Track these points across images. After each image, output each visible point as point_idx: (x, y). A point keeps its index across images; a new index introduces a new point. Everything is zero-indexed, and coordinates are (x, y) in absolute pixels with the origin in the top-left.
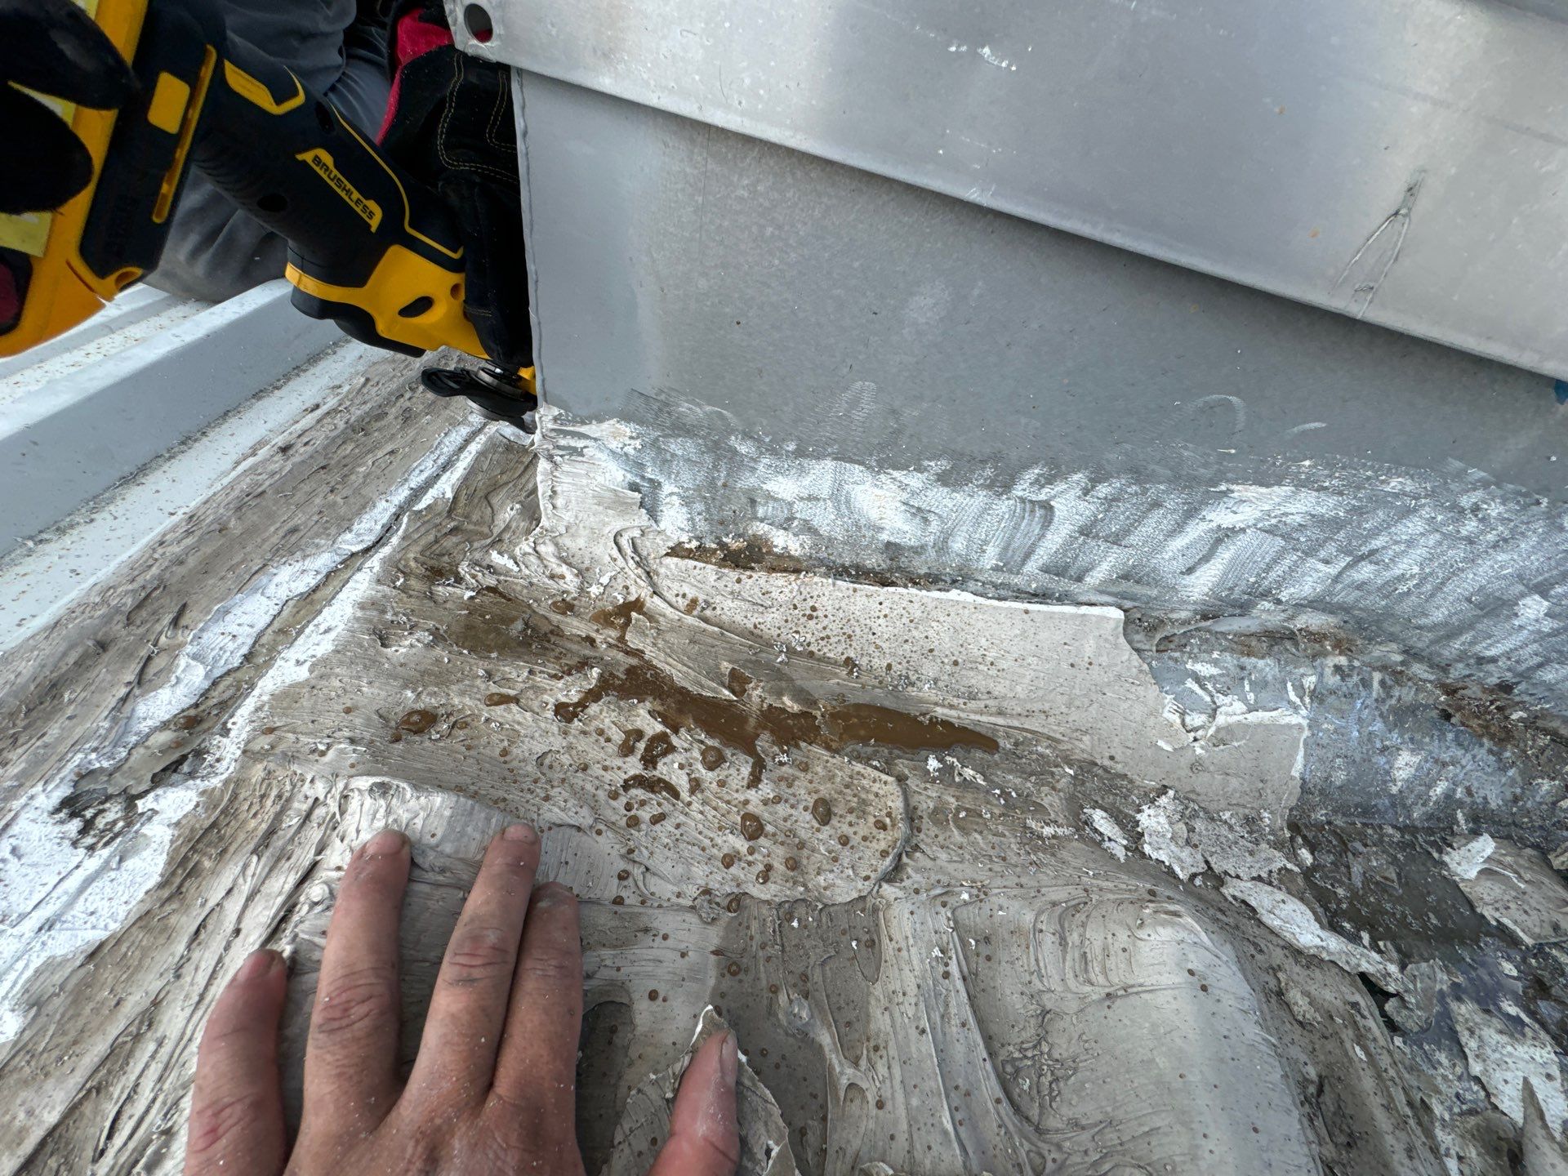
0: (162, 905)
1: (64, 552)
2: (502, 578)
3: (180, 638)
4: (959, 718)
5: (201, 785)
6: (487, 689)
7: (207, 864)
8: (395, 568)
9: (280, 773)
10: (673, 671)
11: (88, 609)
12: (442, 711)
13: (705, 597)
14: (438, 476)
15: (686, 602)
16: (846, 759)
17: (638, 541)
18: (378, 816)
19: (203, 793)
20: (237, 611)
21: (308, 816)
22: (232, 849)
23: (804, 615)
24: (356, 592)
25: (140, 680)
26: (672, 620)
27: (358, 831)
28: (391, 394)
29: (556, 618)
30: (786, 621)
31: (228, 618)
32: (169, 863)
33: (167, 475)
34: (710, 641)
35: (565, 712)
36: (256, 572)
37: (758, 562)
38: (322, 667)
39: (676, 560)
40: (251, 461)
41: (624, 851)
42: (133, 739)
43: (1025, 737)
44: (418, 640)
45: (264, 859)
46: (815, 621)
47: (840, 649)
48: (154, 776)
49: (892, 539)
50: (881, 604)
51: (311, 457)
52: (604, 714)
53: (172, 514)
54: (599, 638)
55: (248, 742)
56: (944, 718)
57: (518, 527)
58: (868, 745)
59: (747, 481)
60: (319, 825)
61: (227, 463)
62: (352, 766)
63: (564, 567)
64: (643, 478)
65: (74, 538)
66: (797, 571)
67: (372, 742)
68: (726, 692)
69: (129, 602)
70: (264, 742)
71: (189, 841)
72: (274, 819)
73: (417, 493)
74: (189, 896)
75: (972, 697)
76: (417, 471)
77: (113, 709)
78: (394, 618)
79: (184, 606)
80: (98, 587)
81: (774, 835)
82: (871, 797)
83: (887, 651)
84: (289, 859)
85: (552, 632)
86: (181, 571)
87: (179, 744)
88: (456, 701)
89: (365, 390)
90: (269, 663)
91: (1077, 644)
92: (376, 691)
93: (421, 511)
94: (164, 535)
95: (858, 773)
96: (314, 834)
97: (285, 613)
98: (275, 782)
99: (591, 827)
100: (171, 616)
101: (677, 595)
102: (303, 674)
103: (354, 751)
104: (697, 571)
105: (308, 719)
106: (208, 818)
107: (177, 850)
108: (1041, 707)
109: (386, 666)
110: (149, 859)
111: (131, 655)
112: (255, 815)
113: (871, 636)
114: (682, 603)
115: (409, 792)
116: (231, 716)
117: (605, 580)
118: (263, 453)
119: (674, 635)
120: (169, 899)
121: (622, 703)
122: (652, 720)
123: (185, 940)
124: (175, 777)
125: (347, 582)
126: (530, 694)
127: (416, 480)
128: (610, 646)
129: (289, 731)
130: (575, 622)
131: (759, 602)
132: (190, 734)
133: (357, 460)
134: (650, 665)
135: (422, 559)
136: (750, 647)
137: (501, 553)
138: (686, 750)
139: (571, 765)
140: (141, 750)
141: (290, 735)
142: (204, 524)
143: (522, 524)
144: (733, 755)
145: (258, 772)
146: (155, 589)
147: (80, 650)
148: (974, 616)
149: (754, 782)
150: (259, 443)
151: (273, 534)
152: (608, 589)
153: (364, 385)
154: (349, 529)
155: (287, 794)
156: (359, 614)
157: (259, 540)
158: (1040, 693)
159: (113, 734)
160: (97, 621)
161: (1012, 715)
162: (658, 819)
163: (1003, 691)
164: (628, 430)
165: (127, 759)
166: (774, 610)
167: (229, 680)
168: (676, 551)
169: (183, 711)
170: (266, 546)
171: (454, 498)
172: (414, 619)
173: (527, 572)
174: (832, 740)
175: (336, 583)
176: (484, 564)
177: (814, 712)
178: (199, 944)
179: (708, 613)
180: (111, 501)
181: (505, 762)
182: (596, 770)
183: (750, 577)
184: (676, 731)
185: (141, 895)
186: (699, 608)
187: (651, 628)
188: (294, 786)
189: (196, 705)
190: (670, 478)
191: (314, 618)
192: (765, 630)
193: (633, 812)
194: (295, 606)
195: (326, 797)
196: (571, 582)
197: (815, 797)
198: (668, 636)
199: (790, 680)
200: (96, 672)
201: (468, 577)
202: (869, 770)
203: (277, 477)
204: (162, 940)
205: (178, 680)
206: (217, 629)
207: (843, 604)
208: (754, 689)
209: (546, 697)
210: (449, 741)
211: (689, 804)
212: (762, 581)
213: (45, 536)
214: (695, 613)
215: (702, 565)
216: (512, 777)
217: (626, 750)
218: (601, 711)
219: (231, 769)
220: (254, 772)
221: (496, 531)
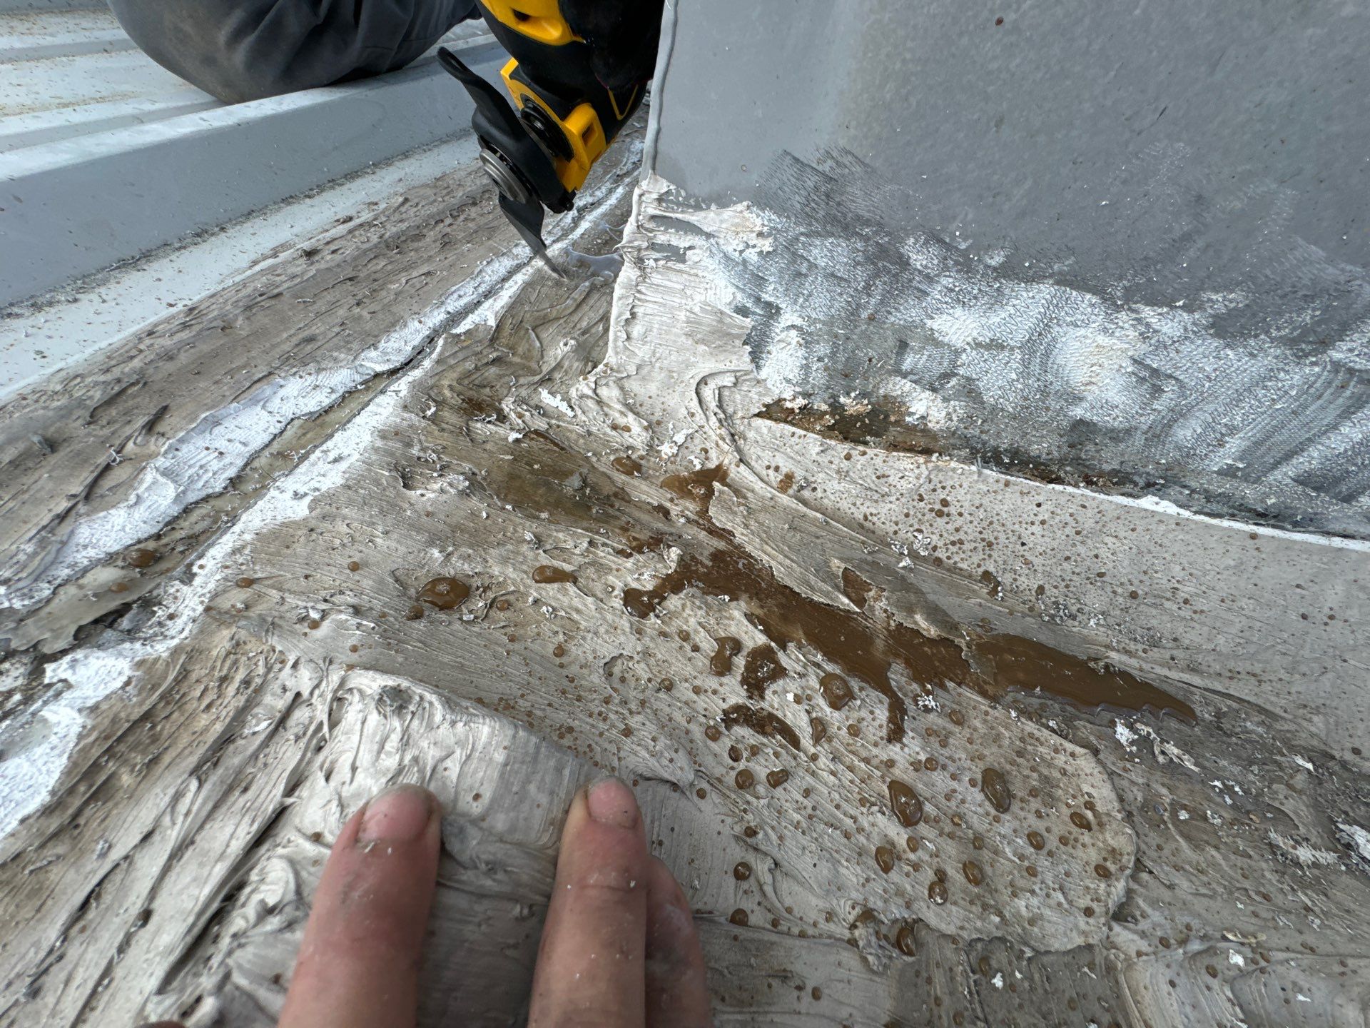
0: (42, 846)
1: (35, 330)
2: (553, 422)
3: (152, 448)
4: (1141, 670)
5: (138, 649)
6: (536, 559)
7: (126, 779)
8: (426, 394)
9: (253, 647)
10: (773, 564)
11: (43, 398)
12: (476, 582)
13: (804, 473)
14: (479, 303)
15: (780, 477)
16: (1013, 714)
17: (726, 393)
18: (388, 747)
19: (139, 664)
20: (227, 423)
21: (282, 722)
22: (167, 759)
23: (931, 510)
24: (377, 417)
25: (89, 494)
26: (763, 497)
27: (354, 769)
28: (431, 216)
29: (620, 478)
30: (907, 515)
31: (217, 430)
32: (67, 773)
33: (174, 264)
34: (813, 529)
35: (640, 604)
36: (259, 380)
37: (877, 435)
38: (326, 505)
39: (768, 422)
40: (270, 262)
41: (738, 829)
42: (64, 573)
43: (1229, 707)
44: (451, 485)
45: (207, 786)
46: (946, 519)
47: (976, 560)
48: (80, 629)
49: (1088, 416)
50: (1039, 505)
51: (338, 266)
52: (688, 611)
53: (171, 305)
54: (674, 510)
55: (215, 595)
56: (1123, 668)
57: (571, 367)
58: (1033, 696)
59: (907, 312)
60: (297, 738)
61: (243, 261)
62: (354, 649)
63: (631, 417)
64: (758, 300)
65: (50, 317)
66: (927, 452)
67: (384, 615)
68: (846, 601)
69: (97, 395)
70: (237, 598)
71: (107, 738)
72: (234, 719)
73: (455, 318)
74: (87, 835)
75: (1155, 643)
76: (455, 296)
77: (44, 527)
78: (422, 454)
79: (165, 409)
80: (63, 374)
81: (937, 820)
82: (1056, 774)
83: (1040, 569)
84: (246, 790)
85: (616, 495)
86: (170, 367)
87: (122, 587)
88: (496, 570)
89: (403, 209)
90: (259, 493)
91: (1316, 588)
92: (394, 545)
93: (459, 335)
94: (156, 325)
95: (1031, 735)
96: (288, 754)
97: (288, 434)
98: (244, 658)
99: (692, 785)
100: (146, 419)
101: (768, 467)
102: (301, 510)
103: (359, 626)
104: (795, 439)
105: (300, 572)
106: (141, 703)
107: (84, 751)
108: (1249, 668)
109: (409, 513)
110: (40, 763)
111: (86, 461)
112: (209, 707)
113: (1019, 547)
114: (775, 478)
115: (439, 712)
116: (200, 557)
117: (680, 438)
118: (283, 256)
119: (768, 516)
120: (55, 835)
121: (709, 598)
122: (751, 627)
123: (62, 918)
124: (109, 634)
125: (367, 404)
126: (591, 572)
127: (453, 305)
128: (688, 520)
129: (273, 587)
130: (644, 486)
131: (872, 486)
132: (142, 574)
133: (390, 276)
134: (739, 551)
135: (459, 388)
136: (863, 543)
137: (552, 393)
138: (801, 676)
139: (650, 680)
140: (72, 590)
141: (274, 592)
142: (205, 319)
143: (576, 364)
144: (861, 689)
145: (221, 641)
146: (133, 384)
147: (21, 446)
148: (1170, 536)
149: (896, 734)
150: (282, 246)
151: (286, 340)
152: (683, 450)
153: (403, 204)
154: (374, 346)
155: (258, 681)
156: (379, 443)
157: (268, 345)
158: (1252, 649)
159: (36, 561)
160: (51, 413)
161: (1210, 675)
162: (777, 779)
163: (1198, 640)
164: (759, 221)
165: (49, 601)
166: (893, 499)
167: (205, 509)
168: (775, 411)
169: (139, 542)
170: (277, 352)
171: (498, 326)
172: (446, 459)
173: (584, 418)
174: (984, 682)
175: (354, 405)
176: (532, 403)
177: (956, 640)
178: (83, 930)
179: (806, 494)
180: (104, 282)
181: (562, 666)
182: (684, 691)
183: (864, 453)
184: (784, 647)
185: (13, 824)
186: (795, 487)
187: (739, 504)
188: (269, 669)
189: (158, 537)
190: (795, 302)
191: (322, 444)
192: (878, 523)
193: (742, 765)
194: (301, 427)
195: (312, 693)
196: (637, 436)
197: (982, 765)
198: (761, 517)
199: (918, 592)
200: (36, 476)
201: (513, 415)
202: (1046, 732)
203: (298, 280)
204: (27, 912)
205: (139, 499)
206: (201, 442)
207: (985, 501)
208: (876, 599)
209: (611, 579)
210: (485, 625)
211: (814, 758)
212: (878, 461)
213: (16, 310)
214: (791, 492)
215: (802, 432)
216: (571, 690)
217: (721, 665)
218: (684, 606)
219: (186, 633)
220: (216, 640)
221: (545, 369)
